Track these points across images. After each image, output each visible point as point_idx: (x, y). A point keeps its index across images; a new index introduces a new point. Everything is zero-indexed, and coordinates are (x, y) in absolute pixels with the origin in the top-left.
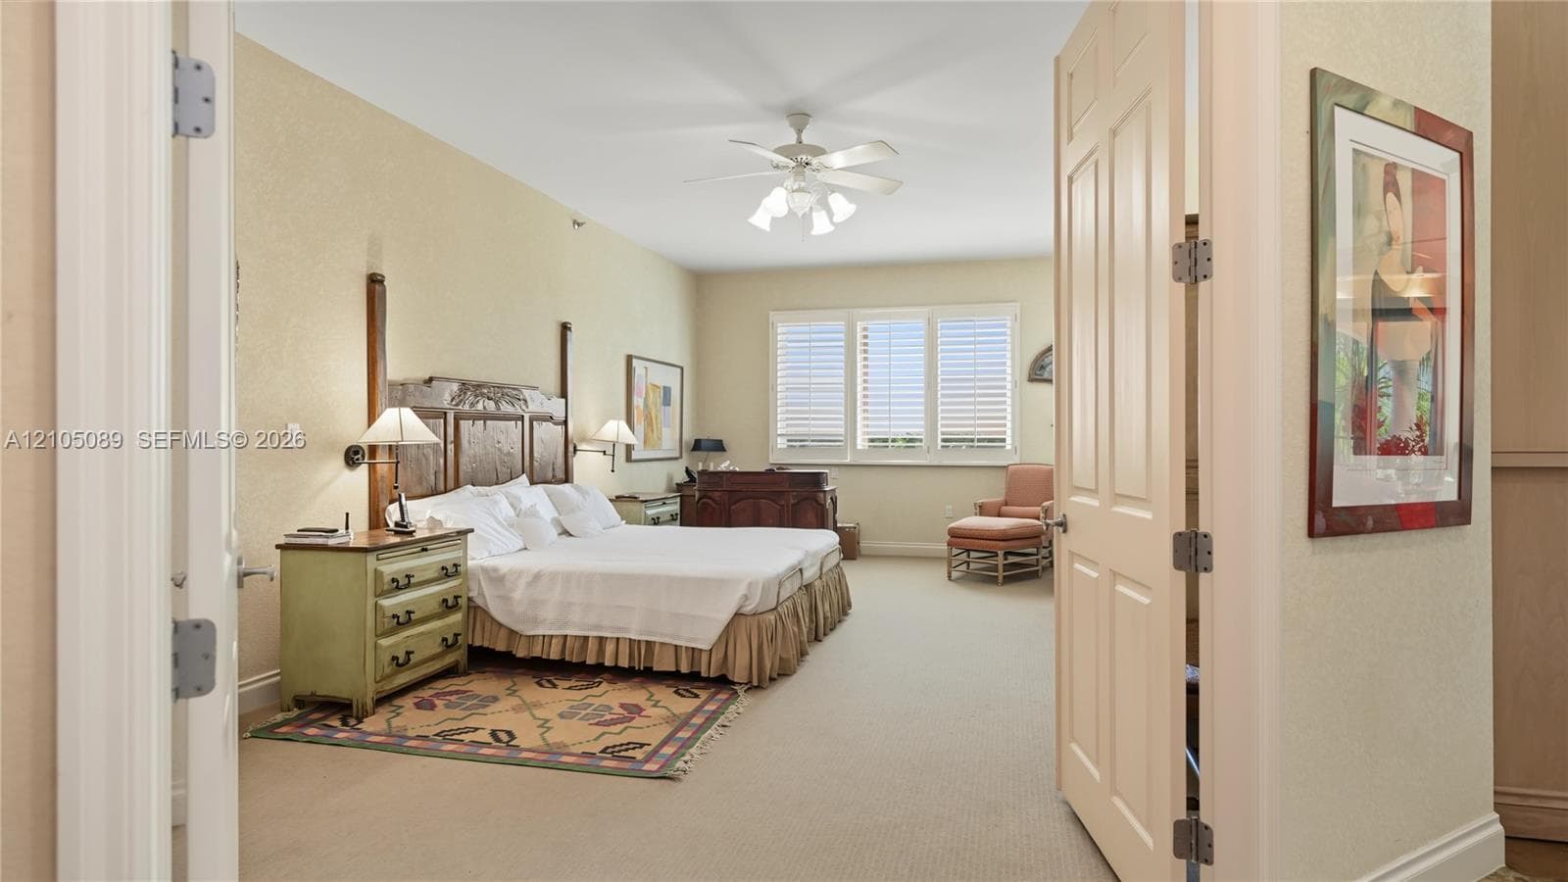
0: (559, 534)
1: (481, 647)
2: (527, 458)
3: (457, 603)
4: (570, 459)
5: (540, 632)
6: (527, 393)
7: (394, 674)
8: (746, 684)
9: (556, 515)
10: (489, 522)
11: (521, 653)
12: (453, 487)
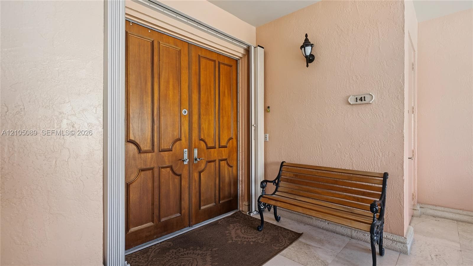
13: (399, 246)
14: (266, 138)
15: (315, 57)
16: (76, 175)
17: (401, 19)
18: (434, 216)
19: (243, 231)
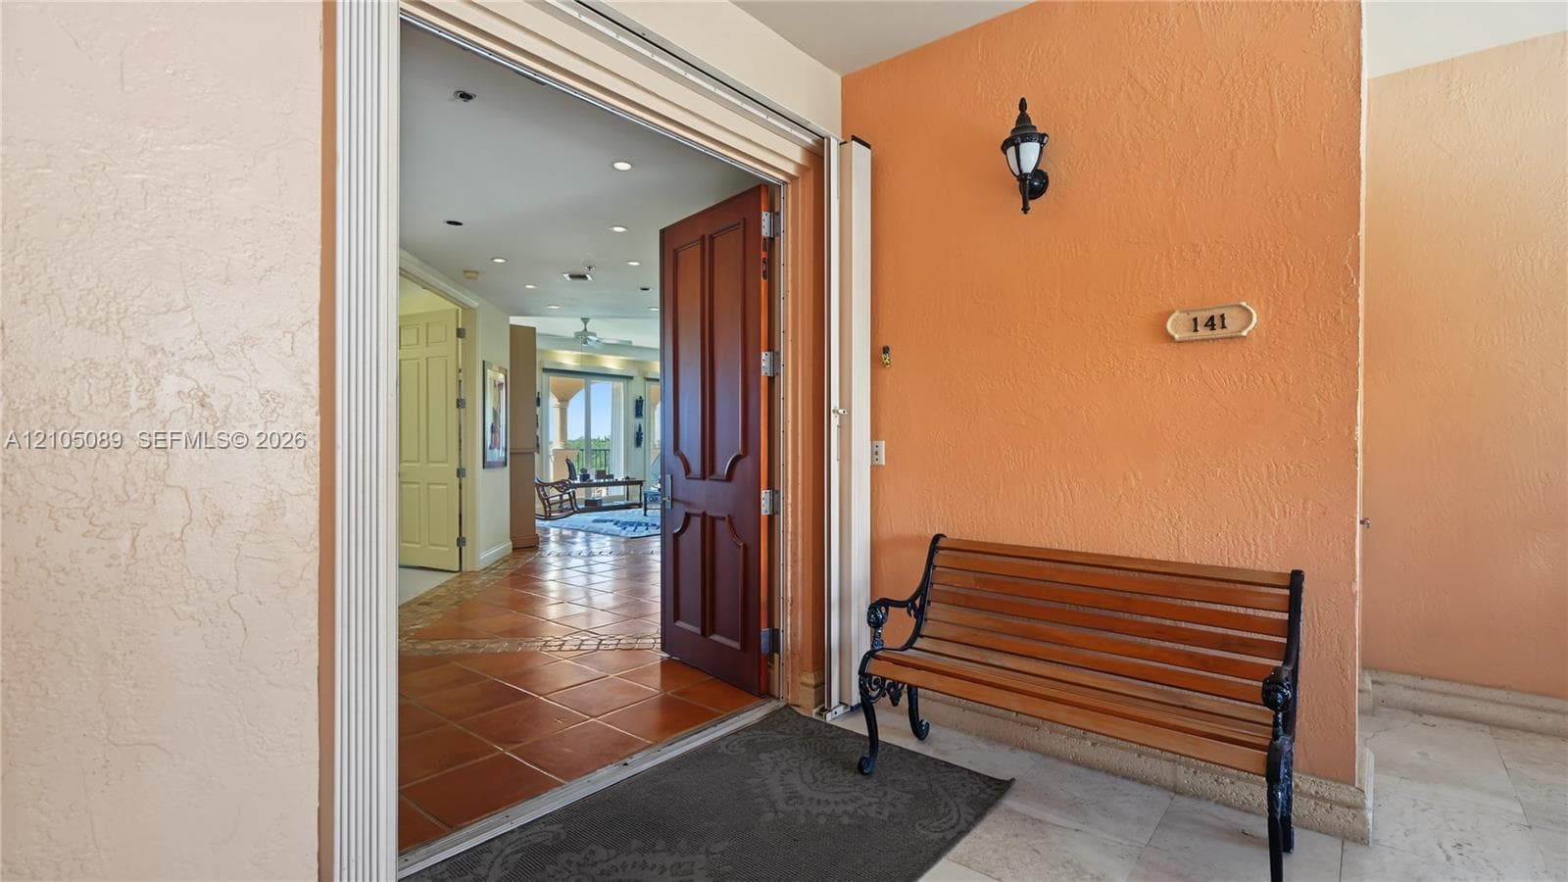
13: (1339, 817)
14: (877, 453)
15: (1050, 178)
16: (214, 592)
17: (1351, 53)
18: (1418, 712)
19: (808, 777)
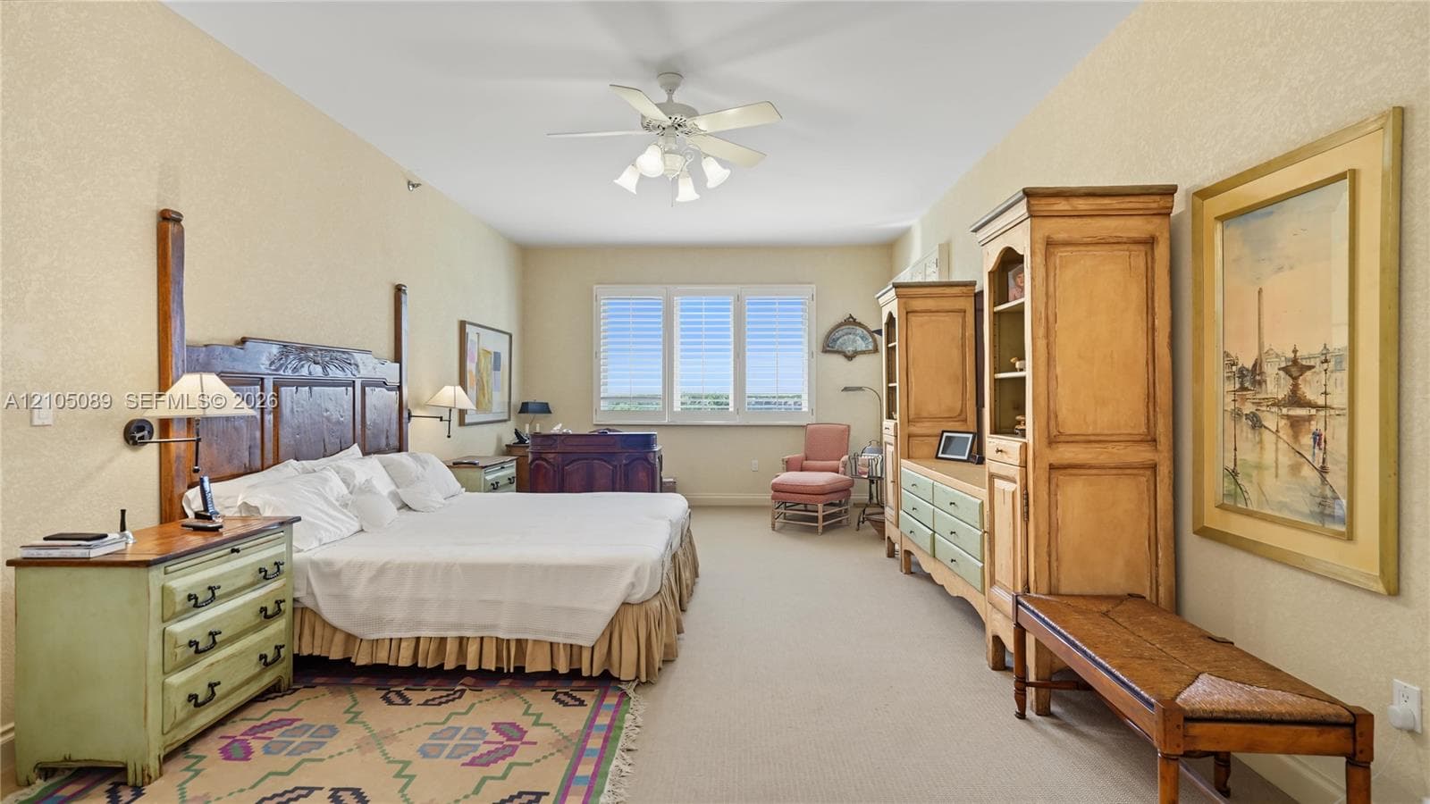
0: (399, 509)
1: (310, 656)
2: (358, 427)
3: (280, 610)
4: (404, 426)
5: (387, 634)
6: (358, 357)
7: (191, 716)
8: (634, 681)
9: (393, 487)
10: (318, 506)
11: (362, 659)
12: (271, 462)
